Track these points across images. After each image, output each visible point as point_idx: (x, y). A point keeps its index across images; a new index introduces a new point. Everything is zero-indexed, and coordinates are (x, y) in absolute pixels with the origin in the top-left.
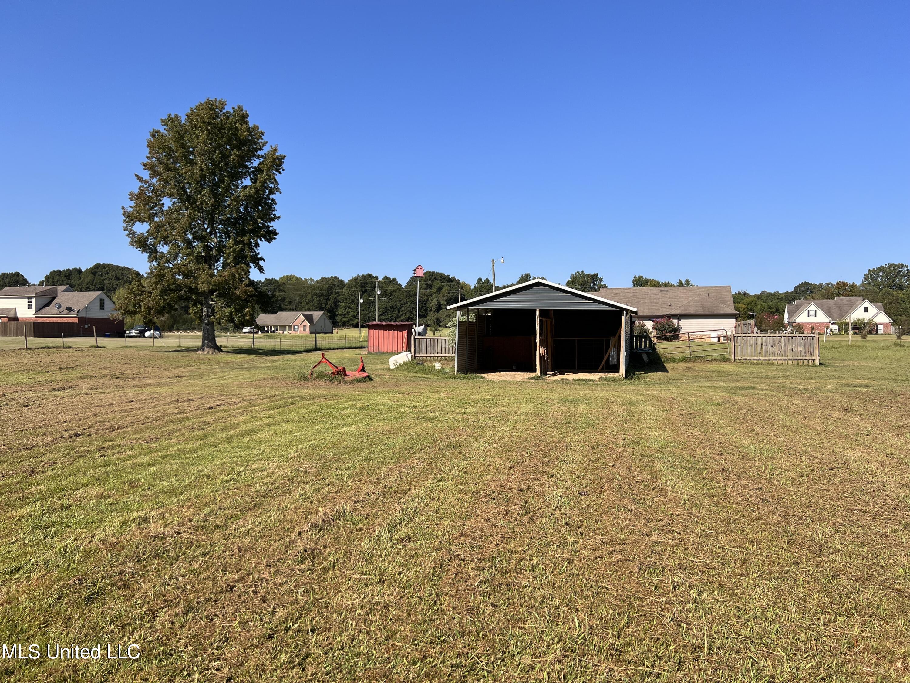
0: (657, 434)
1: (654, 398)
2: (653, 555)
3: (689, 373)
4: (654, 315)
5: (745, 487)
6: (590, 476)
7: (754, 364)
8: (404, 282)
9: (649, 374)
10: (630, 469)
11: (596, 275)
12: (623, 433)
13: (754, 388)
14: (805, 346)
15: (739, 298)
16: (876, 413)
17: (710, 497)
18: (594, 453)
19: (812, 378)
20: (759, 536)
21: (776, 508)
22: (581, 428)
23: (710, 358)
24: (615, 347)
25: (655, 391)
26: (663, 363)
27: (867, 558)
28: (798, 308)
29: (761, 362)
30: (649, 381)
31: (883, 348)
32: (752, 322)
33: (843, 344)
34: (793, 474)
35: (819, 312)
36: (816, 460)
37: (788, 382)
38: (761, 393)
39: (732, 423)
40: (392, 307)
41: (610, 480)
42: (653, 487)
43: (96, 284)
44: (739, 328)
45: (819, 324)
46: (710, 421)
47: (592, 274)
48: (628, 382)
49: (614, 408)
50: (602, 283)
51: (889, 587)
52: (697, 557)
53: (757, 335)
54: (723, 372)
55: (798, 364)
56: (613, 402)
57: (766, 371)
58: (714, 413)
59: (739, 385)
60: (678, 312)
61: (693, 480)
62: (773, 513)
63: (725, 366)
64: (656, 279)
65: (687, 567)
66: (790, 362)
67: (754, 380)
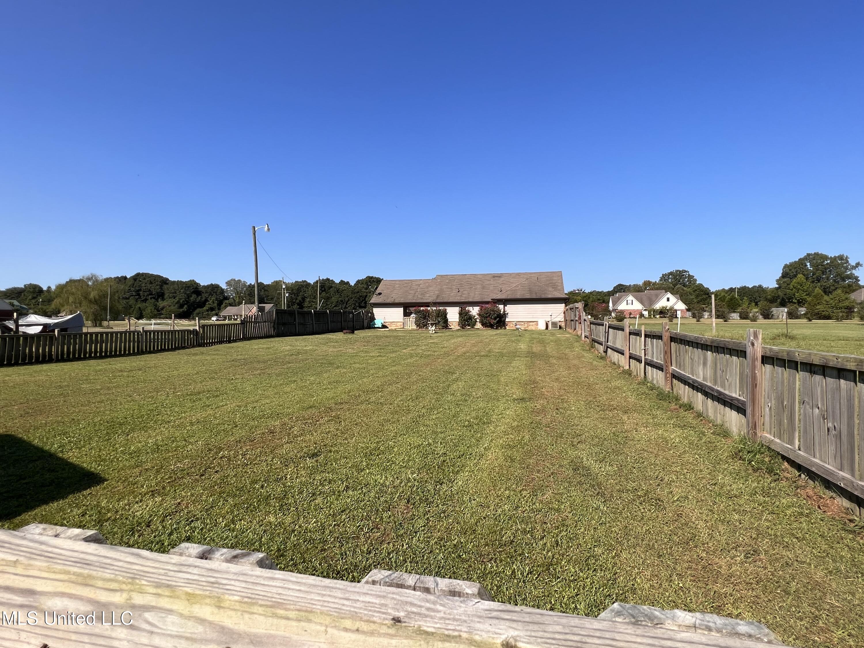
8: (352, 283)
28: (619, 299)
35: (635, 301)
40: (342, 301)
43: (136, 286)
44: (567, 314)
45: (635, 311)
60: (504, 297)
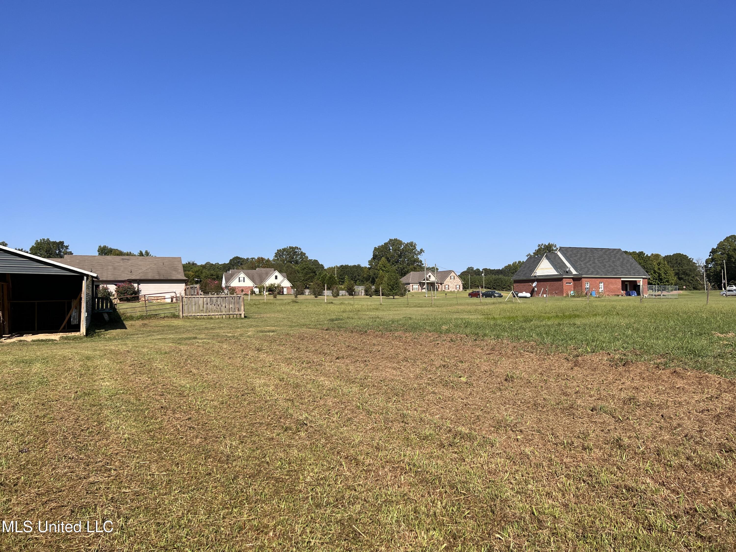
0: (108, 384)
1: (111, 352)
2: (88, 496)
3: (145, 329)
4: (117, 279)
5: (178, 419)
6: (35, 432)
7: (198, 319)
9: (109, 331)
10: (77, 419)
11: (62, 243)
12: (76, 386)
13: (195, 338)
14: (234, 304)
15: (188, 267)
16: (277, 350)
17: (148, 433)
18: (43, 410)
19: (238, 328)
20: (184, 458)
21: (199, 432)
22: (33, 387)
23: (163, 315)
24: (76, 308)
25: (112, 346)
26: (122, 321)
27: (258, 458)
28: (232, 276)
29: (203, 317)
30: (108, 337)
31: (285, 304)
32: (198, 286)
33: (261, 302)
34: (216, 403)
35: (247, 279)
36: (233, 389)
37: (221, 332)
38: (200, 341)
39: (175, 367)
41: (54, 434)
42: (97, 432)
44: (188, 291)
45: (246, 288)
46: (157, 368)
47: (58, 241)
48: (89, 339)
49: (71, 364)
50: (68, 251)
51: (270, 477)
52: (129, 487)
53: (201, 296)
54: (173, 326)
55: (230, 317)
56: (70, 359)
57: (206, 324)
58: (162, 360)
59: (185, 336)
60: (138, 278)
61: (135, 420)
62: (197, 437)
63: (175, 321)
64: (119, 249)
65: (118, 499)
66: (224, 316)
67: (197, 331)
